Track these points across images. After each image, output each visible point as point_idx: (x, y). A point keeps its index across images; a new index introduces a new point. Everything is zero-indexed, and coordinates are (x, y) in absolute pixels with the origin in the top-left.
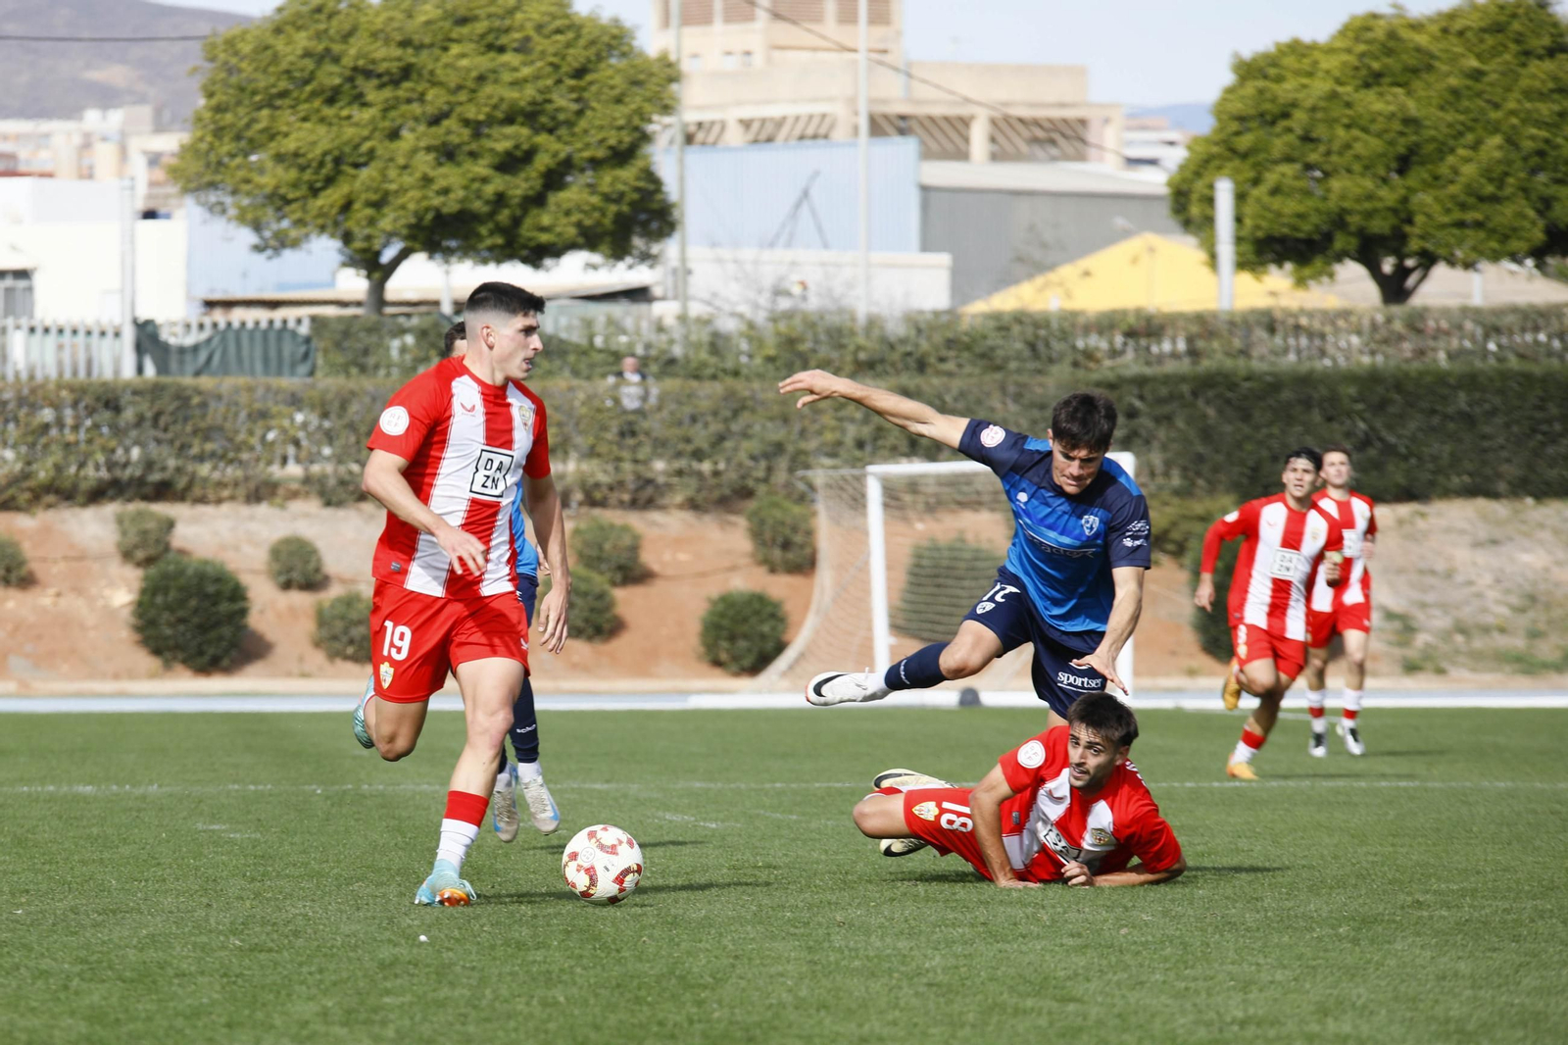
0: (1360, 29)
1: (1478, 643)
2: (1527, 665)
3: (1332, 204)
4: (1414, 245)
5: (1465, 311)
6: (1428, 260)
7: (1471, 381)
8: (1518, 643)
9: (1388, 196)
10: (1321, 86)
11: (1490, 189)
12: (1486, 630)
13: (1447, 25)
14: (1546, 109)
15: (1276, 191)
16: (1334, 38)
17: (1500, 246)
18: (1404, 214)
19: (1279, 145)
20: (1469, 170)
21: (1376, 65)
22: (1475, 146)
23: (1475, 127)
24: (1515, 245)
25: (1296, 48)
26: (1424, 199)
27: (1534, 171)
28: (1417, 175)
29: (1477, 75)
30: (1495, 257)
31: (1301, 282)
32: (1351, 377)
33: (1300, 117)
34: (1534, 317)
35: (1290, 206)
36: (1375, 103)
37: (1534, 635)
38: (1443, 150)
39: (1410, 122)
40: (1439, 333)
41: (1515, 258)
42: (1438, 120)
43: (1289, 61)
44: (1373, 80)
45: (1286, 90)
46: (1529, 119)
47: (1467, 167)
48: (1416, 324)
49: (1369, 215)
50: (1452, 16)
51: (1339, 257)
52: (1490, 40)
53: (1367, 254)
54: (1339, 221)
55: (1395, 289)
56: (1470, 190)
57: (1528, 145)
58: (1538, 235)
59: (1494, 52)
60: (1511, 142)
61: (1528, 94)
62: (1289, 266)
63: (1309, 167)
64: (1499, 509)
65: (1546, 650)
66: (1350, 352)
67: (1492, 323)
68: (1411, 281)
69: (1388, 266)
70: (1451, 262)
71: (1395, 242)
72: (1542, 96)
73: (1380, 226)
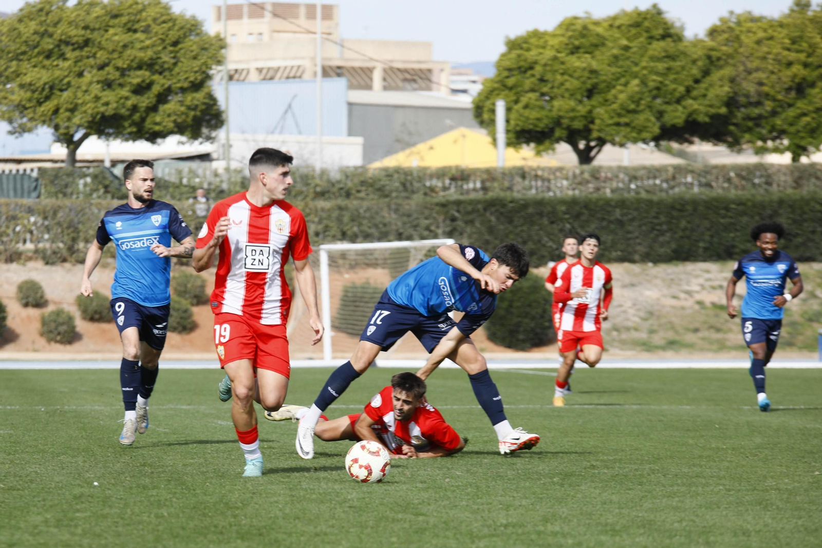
0: (568, 25)
1: (624, 336)
2: (647, 347)
3: (554, 114)
4: (595, 134)
5: (620, 168)
6: (602, 142)
7: (622, 204)
8: (643, 336)
9: (582, 110)
10: (549, 53)
11: (632, 106)
12: (628, 329)
13: (613, 23)
14: (661, 66)
15: (526, 107)
16: (556, 29)
17: (638, 135)
18: (590, 119)
19: (528, 83)
20: (622, 97)
21: (577, 43)
22: (626, 84)
23: (626, 74)
24: (645, 135)
25: (536, 34)
26: (600, 111)
27: (655, 97)
28: (597, 99)
29: (627, 48)
30: (635, 141)
31: (538, 153)
32: (563, 202)
33: (538, 69)
34: (654, 172)
35: (533, 114)
36: (577, 62)
37: (652, 332)
38: (610, 87)
39: (593, 72)
40: (607, 179)
41: (645, 141)
42: (607, 72)
43: (533, 41)
44: (575, 50)
45: (532, 55)
46: (653, 71)
47: (621, 95)
48: (595, 175)
49: (573, 119)
50: (615, 18)
51: (558, 140)
52: (634, 31)
53: (571, 139)
54: (558, 122)
55: (585, 157)
56: (622, 107)
57: (652, 84)
58: (656, 130)
59: (636, 37)
60: (644, 83)
61: (653, 59)
62: (532, 145)
63: (543, 94)
64: (636, 268)
65: (658, 339)
66: (562, 189)
67: (633, 174)
68: (593, 153)
69: (582, 145)
70: (614, 143)
71: (585, 133)
72: (659, 59)
73: (578, 125)
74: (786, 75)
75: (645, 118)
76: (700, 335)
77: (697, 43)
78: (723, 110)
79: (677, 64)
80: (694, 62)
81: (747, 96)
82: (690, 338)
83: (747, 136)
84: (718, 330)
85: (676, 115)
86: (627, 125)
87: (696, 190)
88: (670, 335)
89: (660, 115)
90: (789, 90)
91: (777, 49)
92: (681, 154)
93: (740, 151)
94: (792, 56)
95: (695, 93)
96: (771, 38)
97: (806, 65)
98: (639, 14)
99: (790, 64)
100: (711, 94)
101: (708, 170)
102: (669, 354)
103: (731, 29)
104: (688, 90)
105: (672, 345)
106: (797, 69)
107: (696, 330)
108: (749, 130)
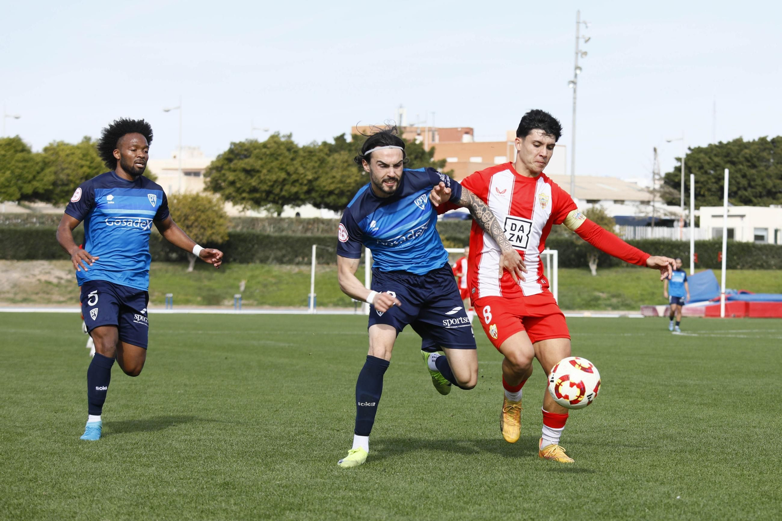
74: (81, 172)
75: (12, 190)
76: (40, 295)
77: (38, 155)
78: (51, 187)
79: (29, 164)
80: (37, 163)
81: (62, 180)
82: (34, 297)
83: (62, 200)
84: (48, 293)
85: (28, 189)
86: (4, 193)
87: (38, 225)
88: (24, 296)
89: (20, 188)
90: (81, 179)
91: (76, 159)
92: (29, 208)
93: (58, 207)
94: (83, 163)
95: (38, 178)
96: (73, 154)
97: (90, 167)
98: (10, 139)
99: (82, 166)
100: (45, 179)
101: (43, 216)
102: (24, 305)
103: (54, 149)
104: (34, 177)
105: (25, 300)
106: (85, 169)
107: (37, 294)
108: (63, 197)
